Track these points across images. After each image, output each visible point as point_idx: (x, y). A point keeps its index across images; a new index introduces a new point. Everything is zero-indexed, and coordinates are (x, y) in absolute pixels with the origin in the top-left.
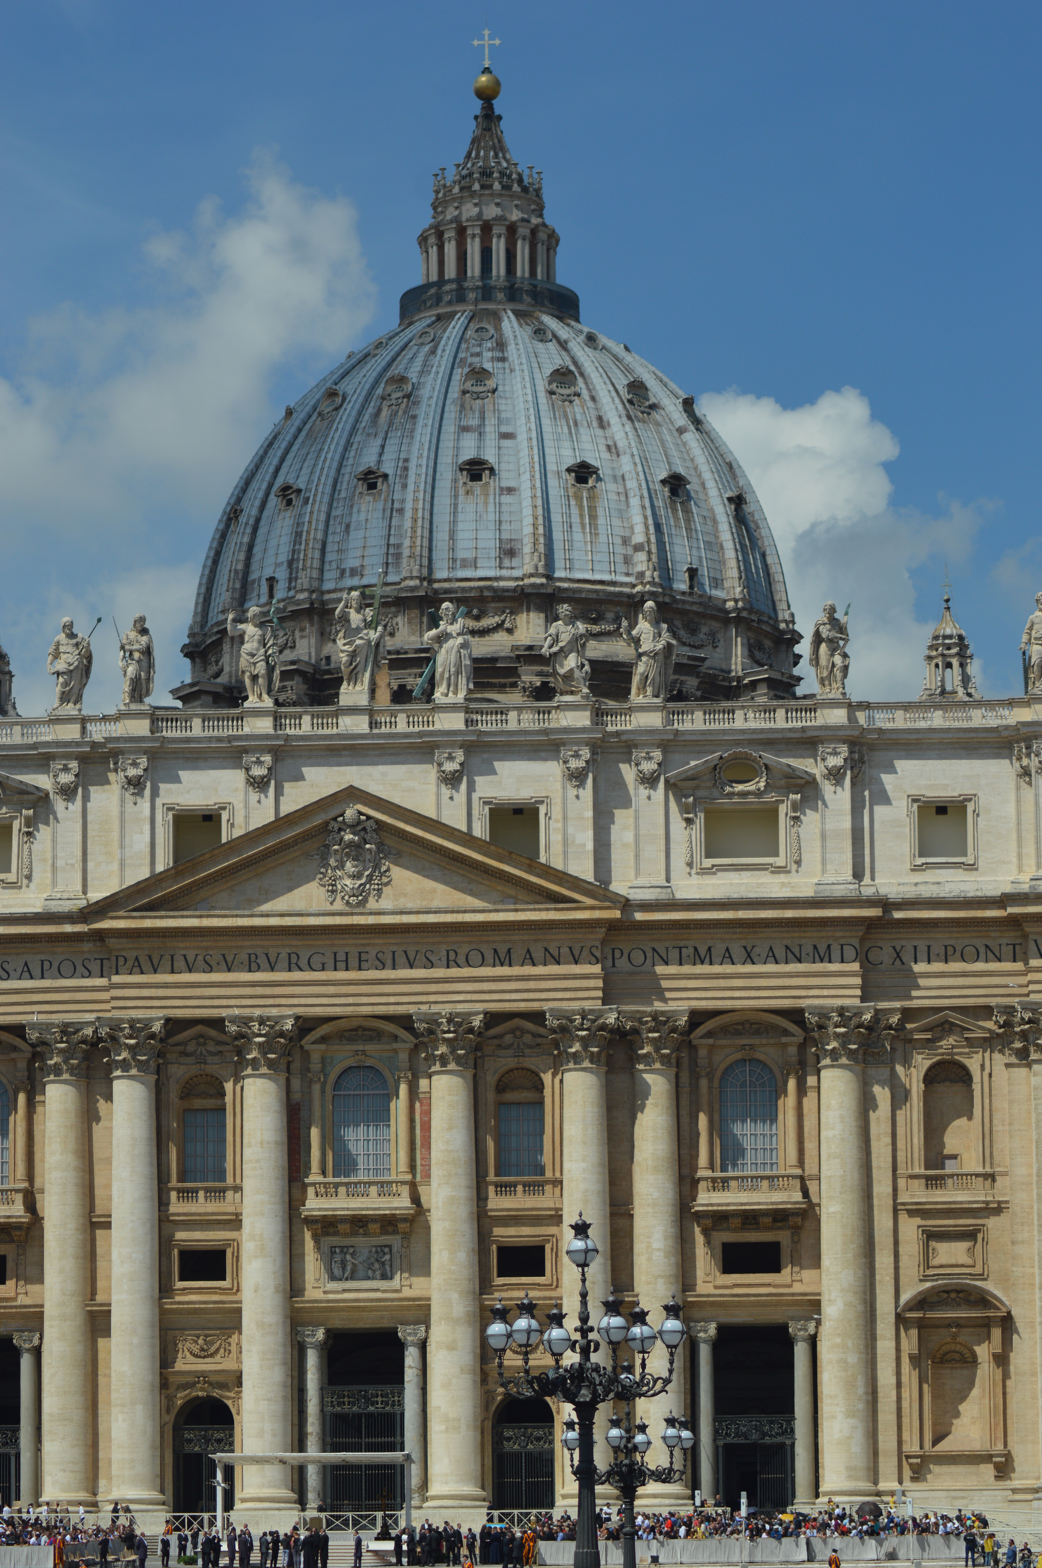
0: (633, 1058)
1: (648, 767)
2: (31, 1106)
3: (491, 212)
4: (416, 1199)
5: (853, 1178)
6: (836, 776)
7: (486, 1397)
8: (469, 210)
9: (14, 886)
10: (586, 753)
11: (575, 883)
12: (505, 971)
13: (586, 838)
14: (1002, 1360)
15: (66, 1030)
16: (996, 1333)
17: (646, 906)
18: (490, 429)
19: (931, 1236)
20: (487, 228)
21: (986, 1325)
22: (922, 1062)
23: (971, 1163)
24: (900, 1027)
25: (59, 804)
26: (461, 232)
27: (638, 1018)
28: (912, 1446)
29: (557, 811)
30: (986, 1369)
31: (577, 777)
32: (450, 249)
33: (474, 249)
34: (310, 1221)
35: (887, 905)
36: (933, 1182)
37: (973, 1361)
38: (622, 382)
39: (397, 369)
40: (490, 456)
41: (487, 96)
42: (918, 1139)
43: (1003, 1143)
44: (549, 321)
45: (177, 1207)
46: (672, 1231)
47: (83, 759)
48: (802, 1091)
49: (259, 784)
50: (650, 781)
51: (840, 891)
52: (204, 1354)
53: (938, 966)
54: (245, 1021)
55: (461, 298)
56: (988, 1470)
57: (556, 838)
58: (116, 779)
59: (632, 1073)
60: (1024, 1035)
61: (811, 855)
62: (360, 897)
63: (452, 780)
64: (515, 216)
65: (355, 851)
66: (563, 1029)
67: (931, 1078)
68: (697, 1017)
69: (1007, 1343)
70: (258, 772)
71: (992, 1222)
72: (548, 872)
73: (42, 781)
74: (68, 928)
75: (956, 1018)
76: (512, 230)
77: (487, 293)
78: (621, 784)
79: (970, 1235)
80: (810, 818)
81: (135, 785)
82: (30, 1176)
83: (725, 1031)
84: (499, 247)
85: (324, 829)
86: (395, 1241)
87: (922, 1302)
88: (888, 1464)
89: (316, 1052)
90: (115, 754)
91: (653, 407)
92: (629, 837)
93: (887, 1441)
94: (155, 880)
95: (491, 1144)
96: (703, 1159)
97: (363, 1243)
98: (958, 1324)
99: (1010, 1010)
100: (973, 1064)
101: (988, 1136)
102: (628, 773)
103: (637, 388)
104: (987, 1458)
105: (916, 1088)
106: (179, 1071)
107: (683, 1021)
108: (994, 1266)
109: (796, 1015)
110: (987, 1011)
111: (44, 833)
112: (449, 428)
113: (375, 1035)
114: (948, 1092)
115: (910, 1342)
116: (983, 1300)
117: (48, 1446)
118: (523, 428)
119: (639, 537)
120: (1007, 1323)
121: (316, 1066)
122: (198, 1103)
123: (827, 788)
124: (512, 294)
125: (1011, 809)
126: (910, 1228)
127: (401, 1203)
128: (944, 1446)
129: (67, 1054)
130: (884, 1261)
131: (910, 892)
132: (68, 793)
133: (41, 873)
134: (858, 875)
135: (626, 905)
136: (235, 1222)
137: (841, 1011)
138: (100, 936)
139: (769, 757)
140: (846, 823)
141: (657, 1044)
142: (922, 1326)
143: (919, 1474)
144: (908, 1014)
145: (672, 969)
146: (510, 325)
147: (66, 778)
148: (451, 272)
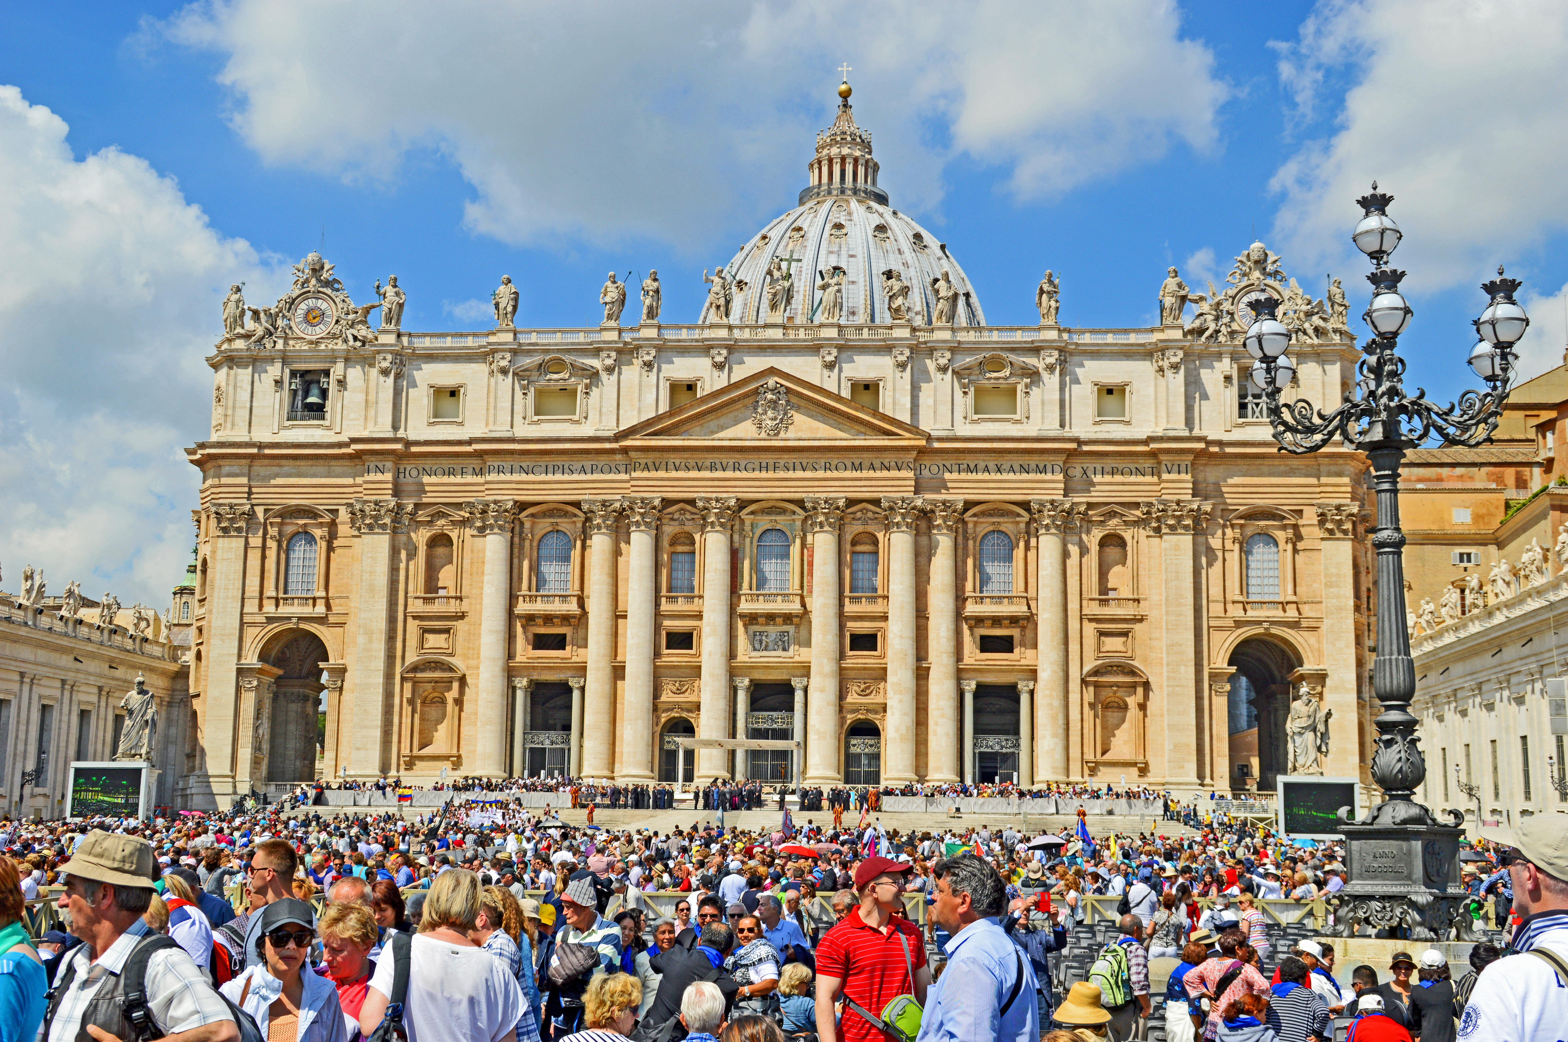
0: (930, 527)
1: (943, 361)
2: (584, 547)
3: (845, 151)
4: (803, 605)
5: (1058, 598)
6: (1050, 368)
7: (842, 720)
8: (834, 151)
9: (577, 422)
10: (907, 352)
11: (899, 424)
12: (858, 474)
13: (906, 401)
14: (1143, 707)
15: (604, 504)
16: (1140, 690)
17: (940, 439)
18: (844, 252)
19: (1102, 634)
20: (843, 159)
21: (1133, 686)
22: (1097, 534)
23: (1125, 592)
24: (1085, 514)
25: (604, 376)
26: (830, 161)
27: (934, 503)
28: (1089, 756)
29: (889, 386)
30: (1133, 712)
31: (902, 366)
32: (825, 169)
33: (837, 169)
34: (742, 616)
35: (1079, 442)
36: (1104, 602)
37: (1125, 707)
38: (910, 234)
39: (798, 224)
40: (843, 265)
41: (845, 95)
42: (1095, 578)
43: (1144, 581)
44: (874, 205)
45: (665, 606)
46: (952, 627)
47: (619, 351)
48: (1027, 548)
49: (719, 366)
50: (943, 369)
51: (1052, 434)
52: (679, 692)
53: (1108, 478)
54: (708, 500)
55: (829, 193)
56: (1134, 771)
57: (889, 401)
58: (638, 363)
59: (929, 535)
60: (1158, 519)
61: (1035, 414)
62: (776, 431)
63: (830, 366)
64: (858, 153)
65: (774, 405)
66: (891, 509)
67: (1103, 543)
68: (969, 505)
69: (1146, 697)
70: (719, 359)
71: (1137, 627)
72: (884, 418)
73: (596, 363)
74: (607, 446)
75: (1118, 509)
76: (856, 160)
77: (843, 192)
78: (927, 372)
79: (1125, 634)
80: (1035, 391)
81: (649, 365)
82: (582, 589)
83: (983, 514)
84: (849, 169)
85: (756, 392)
86: (791, 629)
87: (1096, 672)
88: (1075, 766)
89: (748, 519)
90: (638, 348)
91: (925, 246)
92: (931, 402)
93: (1075, 752)
94: (658, 418)
95: (847, 573)
96: (969, 586)
97: (773, 631)
98: (1118, 685)
99: (1150, 505)
100: (1127, 535)
101: (1136, 577)
102: (931, 365)
103: (918, 236)
104: (1134, 764)
105: (1094, 548)
106: (669, 530)
107: (960, 506)
108: (1138, 652)
109: (1025, 505)
110: (1137, 505)
111: (595, 392)
112: (823, 252)
113: (783, 511)
114: (1113, 552)
115: (1089, 694)
116: (1132, 672)
117: (587, 743)
118: (861, 253)
119: (918, 308)
120: (1147, 685)
121: (747, 527)
122: (680, 549)
123: (1045, 375)
124: (855, 191)
125: (1151, 390)
126: (1090, 629)
127: (795, 607)
128: (1108, 757)
129: (605, 518)
130: (1074, 647)
131: (1093, 436)
132: (610, 370)
133: (593, 415)
134: (1062, 425)
135: (929, 438)
136: (699, 616)
137: (1052, 502)
138: (625, 450)
139: (1012, 357)
140: (1057, 396)
141: (945, 519)
142: (1097, 685)
143: (1093, 772)
144: (1090, 506)
145: (955, 476)
146: (854, 204)
147: (609, 362)
148: (825, 179)
